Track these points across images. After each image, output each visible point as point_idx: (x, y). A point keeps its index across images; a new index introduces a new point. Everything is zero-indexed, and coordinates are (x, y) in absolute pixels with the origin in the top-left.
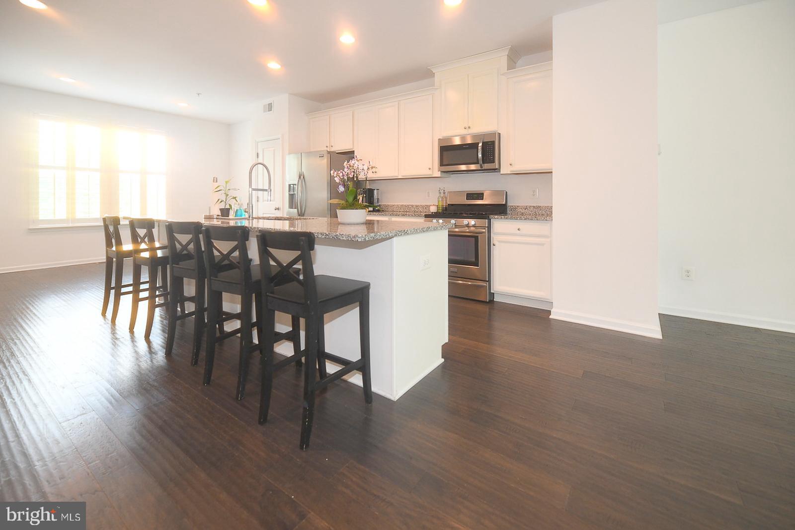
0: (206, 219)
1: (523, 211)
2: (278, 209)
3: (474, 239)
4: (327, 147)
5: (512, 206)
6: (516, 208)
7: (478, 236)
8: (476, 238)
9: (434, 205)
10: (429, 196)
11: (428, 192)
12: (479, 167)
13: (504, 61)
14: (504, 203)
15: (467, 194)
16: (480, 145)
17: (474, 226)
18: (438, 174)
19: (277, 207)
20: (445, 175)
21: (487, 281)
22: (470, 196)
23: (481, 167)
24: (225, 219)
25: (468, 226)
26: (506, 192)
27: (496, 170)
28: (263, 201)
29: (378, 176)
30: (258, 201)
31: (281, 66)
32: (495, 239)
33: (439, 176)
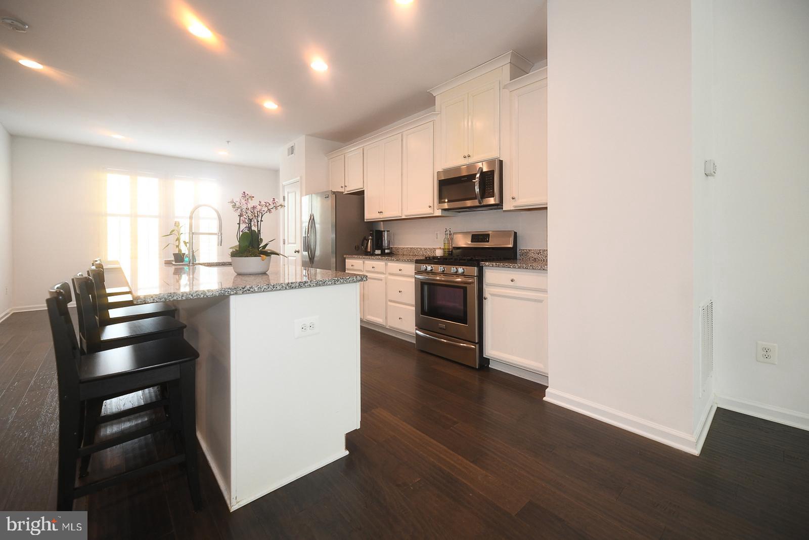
0: (167, 265)
1: (536, 256)
2: (298, 252)
3: (462, 290)
4: (342, 187)
5: (524, 250)
6: (527, 253)
7: (466, 287)
8: (465, 289)
9: (440, 248)
10: (437, 238)
11: (437, 234)
12: (478, 202)
13: (507, 70)
14: (511, 246)
15: (473, 235)
16: (478, 176)
17: (463, 274)
18: (438, 213)
19: (297, 250)
20: (446, 213)
21: (477, 343)
22: (476, 237)
23: (480, 203)
24: (180, 265)
25: (456, 274)
26: (515, 233)
27: (499, 206)
28: (288, 244)
29: (384, 216)
30: (284, 244)
31: (278, 106)
32: (488, 291)
33: (440, 215)
